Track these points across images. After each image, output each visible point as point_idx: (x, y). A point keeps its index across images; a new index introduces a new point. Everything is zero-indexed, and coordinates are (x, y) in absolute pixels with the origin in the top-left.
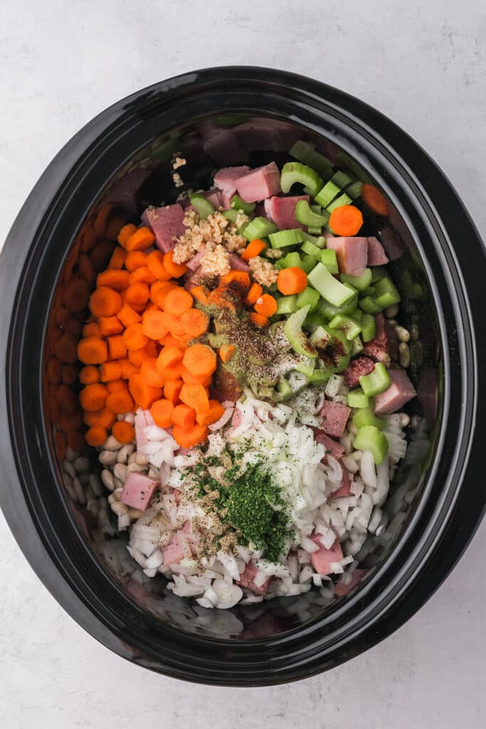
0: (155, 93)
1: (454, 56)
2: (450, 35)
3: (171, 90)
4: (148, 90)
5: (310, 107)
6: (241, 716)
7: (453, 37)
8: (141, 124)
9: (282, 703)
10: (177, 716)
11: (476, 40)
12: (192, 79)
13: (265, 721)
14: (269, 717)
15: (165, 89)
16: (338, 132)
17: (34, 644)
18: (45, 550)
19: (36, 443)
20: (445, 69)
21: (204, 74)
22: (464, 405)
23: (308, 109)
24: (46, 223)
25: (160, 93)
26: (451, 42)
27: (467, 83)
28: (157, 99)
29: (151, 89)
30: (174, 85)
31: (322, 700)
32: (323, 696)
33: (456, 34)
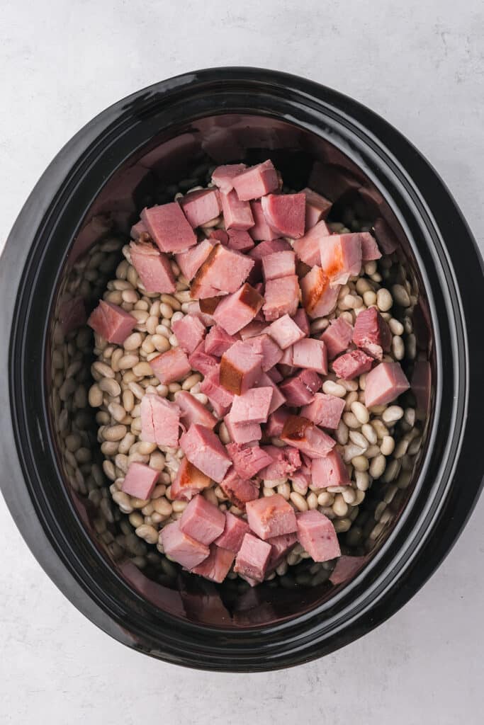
1: (446, 54)
2: (443, 34)
3: (168, 90)
5: (304, 106)
7: (446, 36)
10: (178, 699)
11: (468, 38)
12: (189, 80)
13: (264, 704)
14: (267, 699)
16: (332, 131)
17: (39, 629)
19: (38, 435)
20: (437, 67)
21: (201, 75)
22: (456, 398)
25: (158, 94)
26: (444, 41)
27: (460, 80)
28: (154, 99)
29: (148, 91)
30: (171, 87)
31: (319, 683)
32: (320, 680)
33: (448, 33)
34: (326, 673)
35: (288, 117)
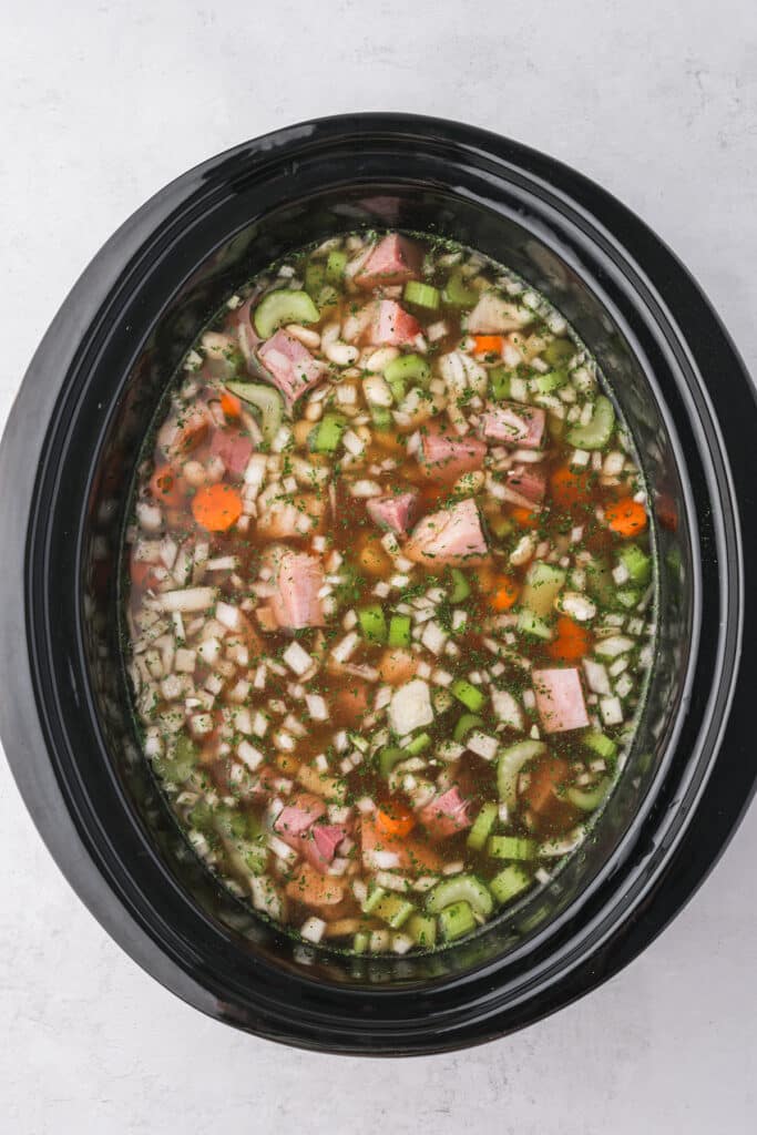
0: (252, 153)
1: (703, 104)
2: (698, 73)
3: (275, 147)
4: (241, 150)
5: (487, 174)
6: (383, 1112)
7: (702, 77)
8: (232, 199)
9: (446, 1092)
10: (284, 1113)
11: (737, 81)
12: (308, 131)
13: (421, 1120)
14: (425, 1113)
15: (267, 147)
16: (529, 211)
17: (64, 1001)
18: (82, 847)
19: (70, 684)
20: (689, 124)
21: (325, 126)
23: (483, 177)
24: (86, 350)
25: (260, 153)
26: (699, 83)
27: (724, 144)
28: (255, 161)
29: (245, 148)
30: (280, 142)
31: (507, 1087)
32: (509, 1081)
33: (707, 72)
34: (518, 1070)
35: (460, 190)
